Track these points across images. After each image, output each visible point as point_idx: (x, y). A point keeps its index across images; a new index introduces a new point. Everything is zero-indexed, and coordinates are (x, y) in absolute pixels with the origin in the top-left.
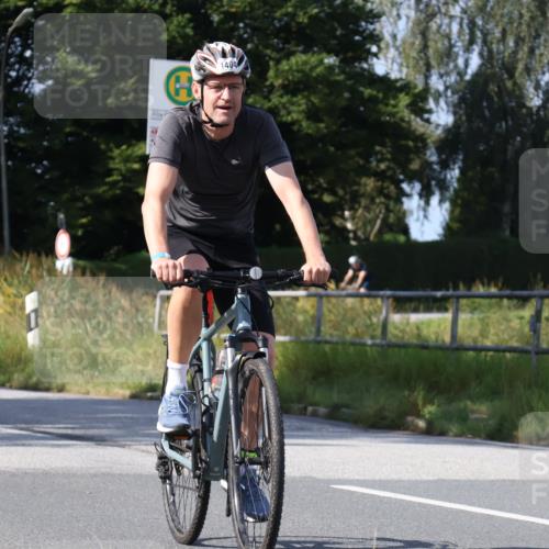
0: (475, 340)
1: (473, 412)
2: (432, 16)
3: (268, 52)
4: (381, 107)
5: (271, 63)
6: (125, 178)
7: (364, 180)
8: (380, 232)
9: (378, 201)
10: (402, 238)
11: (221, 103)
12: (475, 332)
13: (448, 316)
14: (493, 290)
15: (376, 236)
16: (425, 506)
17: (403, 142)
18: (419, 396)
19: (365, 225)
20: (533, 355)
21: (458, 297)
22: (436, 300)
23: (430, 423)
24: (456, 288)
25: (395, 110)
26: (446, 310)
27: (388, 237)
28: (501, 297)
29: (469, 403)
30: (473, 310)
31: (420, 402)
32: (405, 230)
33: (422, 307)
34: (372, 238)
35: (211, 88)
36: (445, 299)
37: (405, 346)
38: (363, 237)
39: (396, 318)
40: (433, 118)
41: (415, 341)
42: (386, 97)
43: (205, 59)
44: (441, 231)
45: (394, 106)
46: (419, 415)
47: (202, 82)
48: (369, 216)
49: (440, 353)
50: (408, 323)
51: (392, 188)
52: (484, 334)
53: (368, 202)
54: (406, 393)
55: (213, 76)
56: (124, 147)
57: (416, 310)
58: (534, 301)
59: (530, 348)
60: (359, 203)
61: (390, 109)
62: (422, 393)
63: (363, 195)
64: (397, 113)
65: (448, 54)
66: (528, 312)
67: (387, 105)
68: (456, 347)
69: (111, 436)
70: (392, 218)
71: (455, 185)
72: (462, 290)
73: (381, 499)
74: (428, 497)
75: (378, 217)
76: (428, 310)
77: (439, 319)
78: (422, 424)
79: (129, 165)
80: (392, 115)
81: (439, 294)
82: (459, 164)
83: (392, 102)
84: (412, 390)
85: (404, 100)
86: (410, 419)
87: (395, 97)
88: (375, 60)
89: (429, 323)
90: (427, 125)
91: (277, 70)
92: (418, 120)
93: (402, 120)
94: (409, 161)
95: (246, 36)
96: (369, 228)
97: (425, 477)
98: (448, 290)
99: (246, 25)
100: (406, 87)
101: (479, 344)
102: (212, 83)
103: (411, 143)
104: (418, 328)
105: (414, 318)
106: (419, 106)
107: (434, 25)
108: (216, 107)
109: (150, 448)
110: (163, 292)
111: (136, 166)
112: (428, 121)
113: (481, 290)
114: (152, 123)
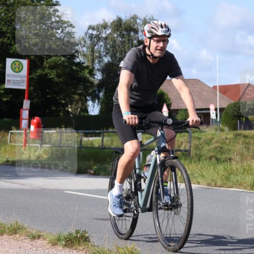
0: (109, 146)
1: (108, 168)
2: (95, 45)
4: (80, 73)
5: (45, 60)
7: (75, 96)
8: (80, 112)
9: (79, 102)
10: (86, 114)
11: (159, 48)
12: (109, 143)
13: (101, 138)
15: (78, 113)
17: (87, 84)
21: (103, 133)
22: (96, 133)
23: (95, 172)
24: (103, 129)
26: (100, 136)
27: (82, 114)
29: (107, 165)
30: (109, 136)
31: (92, 165)
32: (87, 111)
35: (155, 41)
36: (100, 133)
37: (87, 148)
38: (74, 114)
39: (85, 139)
40: (96, 77)
41: (90, 146)
42: (81, 70)
43: (153, 28)
44: (98, 112)
45: (84, 73)
46: (92, 169)
47: (150, 38)
48: (76, 107)
49: (98, 150)
50: (89, 141)
51: (83, 98)
52: (112, 143)
53: (76, 103)
54: (88, 162)
55: (156, 36)
57: (91, 136)
60: (73, 103)
61: (82, 74)
62: (93, 162)
63: (74, 101)
65: (100, 57)
68: (102, 148)
70: (83, 107)
71: (103, 97)
72: (105, 130)
73: (79, 195)
75: (79, 108)
76: (95, 136)
78: (92, 172)
80: (83, 76)
81: (98, 131)
82: (104, 90)
84: (89, 161)
85: (87, 71)
86: (88, 170)
87: (84, 70)
88: (77, 58)
89: (96, 140)
91: (47, 62)
92: (91, 77)
93: (86, 77)
94: (89, 90)
96: (76, 111)
98: (100, 130)
100: (87, 67)
101: (111, 147)
102: (155, 39)
103: (89, 85)
104: (92, 142)
105: (91, 139)
106: (91, 73)
107: (96, 48)
108: (156, 49)
109: (7, 180)
110: (11, 131)
111: (2, 92)
112: (94, 78)
113: (111, 130)
114: (7, 78)
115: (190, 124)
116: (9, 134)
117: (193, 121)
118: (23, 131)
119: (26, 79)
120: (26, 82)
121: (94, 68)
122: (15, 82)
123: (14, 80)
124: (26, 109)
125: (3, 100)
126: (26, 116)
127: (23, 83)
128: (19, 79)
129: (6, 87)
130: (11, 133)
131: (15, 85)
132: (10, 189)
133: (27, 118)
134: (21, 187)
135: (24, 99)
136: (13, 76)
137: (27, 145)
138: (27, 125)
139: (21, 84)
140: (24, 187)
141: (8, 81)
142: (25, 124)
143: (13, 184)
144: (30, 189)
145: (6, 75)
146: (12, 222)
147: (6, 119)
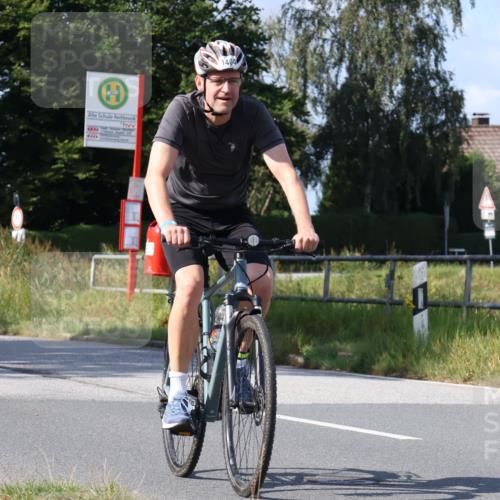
0: (343, 294)
1: (340, 350)
2: (309, 39)
3: (181, 67)
5: (183, 76)
6: (67, 166)
7: (256, 168)
8: (269, 209)
9: (267, 184)
10: (286, 214)
11: (221, 94)
12: (343, 288)
13: (322, 275)
14: (357, 255)
15: (265, 212)
16: (302, 424)
18: (299, 339)
19: (256, 203)
20: (388, 305)
21: (329, 260)
22: (311, 262)
23: (307, 359)
24: (328, 253)
25: (281, 112)
26: (320, 270)
27: (275, 213)
28: (364, 260)
29: (337, 343)
30: (341, 270)
31: (299, 343)
33: (302, 268)
34: (262, 213)
35: (213, 81)
36: (320, 262)
37: (287, 299)
38: (255, 212)
39: (281, 277)
40: (311, 119)
41: (296, 295)
42: (273, 103)
45: (280, 110)
46: (298, 353)
47: (205, 76)
48: (260, 196)
49: (315, 304)
50: (291, 281)
52: (350, 289)
53: (259, 185)
54: (289, 336)
55: (214, 71)
56: (66, 141)
57: (297, 270)
58: (388, 263)
59: (385, 300)
60: (252, 186)
61: (276, 112)
62: (301, 336)
63: (255, 180)
64: (282, 115)
65: (322, 68)
66: (384, 272)
67: (274, 109)
68: (327, 300)
69: (55, 370)
70: (278, 198)
71: (328, 172)
72: (333, 255)
74: (305, 417)
75: (267, 197)
76: (307, 270)
77: (315, 278)
78: (300, 360)
79: (70, 155)
80: (279, 116)
81: (314, 258)
82: (330, 155)
83: (278, 106)
84: (293, 334)
85: (287, 105)
86: (291, 356)
87: (280, 103)
88: (264, 73)
89: (307, 281)
90: (305, 124)
91: (188, 81)
92: (299, 121)
93: (286, 120)
94: (292, 153)
95: (163, 54)
96: (260, 206)
97: (302, 402)
98: (322, 254)
99: (163, 46)
100: (289, 95)
101: (346, 297)
102: (213, 77)
103: (293, 139)
104: (298, 284)
105: (296, 276)
106: (299, 109)
107: (312, 44)
108: (216, 98)
109: (86, 379)
110: (97, 256)
111: (76, 156)
112: (307, 122)
113: (348, 254)
114: (88, 122)
115: (297, 246)
116: (93, 264)
117: (301, 241)
118: (127, 256)
119: (134, 125)
120: (135, 133)
121: (305, 97)
122: (107, 133)
123: (106, 128)
124: (135, 201)
125: (77, 178)
126: (134, 219)
127: (129, 135)
128: (118, 125)
129: (85, 145)
130: (98, 262)
131: (107, 140)
132: (93, 401)
133: (138, 223)
134: (122, 396)
135: (131, 174)
136: (103, 116)
137: (137, 290)
138: (137, 242)
139: (122, 137)
140: (131, 397)
141: (91, 129)
142: (133, 238)
143: (101, 389)
144: (144, 401)
145: (86, 114)
146: (102, 485)
147: (83, 226)
